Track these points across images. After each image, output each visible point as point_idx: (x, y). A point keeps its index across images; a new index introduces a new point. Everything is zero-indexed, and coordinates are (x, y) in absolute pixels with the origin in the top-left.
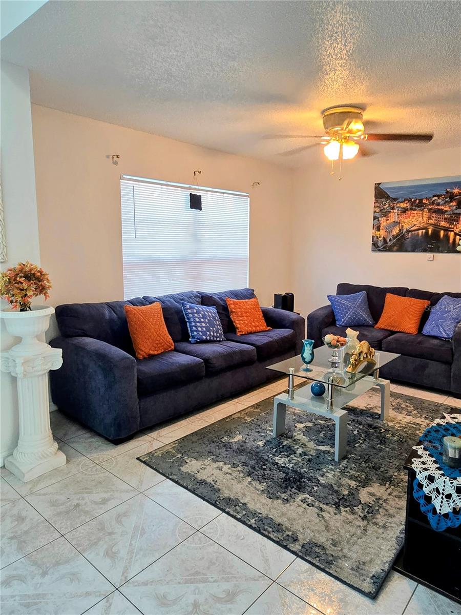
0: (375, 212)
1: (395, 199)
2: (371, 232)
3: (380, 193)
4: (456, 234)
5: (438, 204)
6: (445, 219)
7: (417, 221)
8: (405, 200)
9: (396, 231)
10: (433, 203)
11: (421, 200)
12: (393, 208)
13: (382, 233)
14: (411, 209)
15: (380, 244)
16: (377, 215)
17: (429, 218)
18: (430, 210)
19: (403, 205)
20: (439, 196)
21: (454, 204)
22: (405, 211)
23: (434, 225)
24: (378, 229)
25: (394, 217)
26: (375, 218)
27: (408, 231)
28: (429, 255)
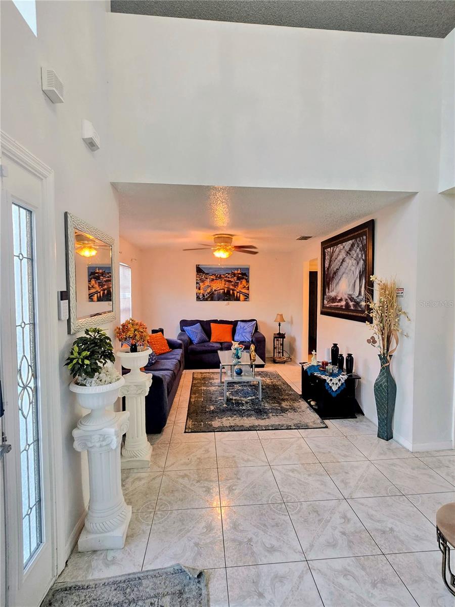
0: (197, 280)
1: (208, 274)
2: (195, 291)
3: (199, 270)
4: (237, 292)
5: (229, 278)
6: (232, 285)
7: (219, 286)
8: (213, 274)
9: (209, 290)
10: (226, 277)
11: (220, 275)
12: (207, 278)
13: (202, 291)
14: (216, 279)
15: (201, 297)
16: (198, 282)
17: (225, 284)
18: (225, 280)
19: (211, 277)
20: (229, 274)
21: (235, 278)
22: (213, 280)
23: (228, 288)
24: (199, 289)
25: (207, 282)
26: (197, 283)
27: (215, 290)
28: (226, 302)
